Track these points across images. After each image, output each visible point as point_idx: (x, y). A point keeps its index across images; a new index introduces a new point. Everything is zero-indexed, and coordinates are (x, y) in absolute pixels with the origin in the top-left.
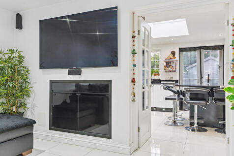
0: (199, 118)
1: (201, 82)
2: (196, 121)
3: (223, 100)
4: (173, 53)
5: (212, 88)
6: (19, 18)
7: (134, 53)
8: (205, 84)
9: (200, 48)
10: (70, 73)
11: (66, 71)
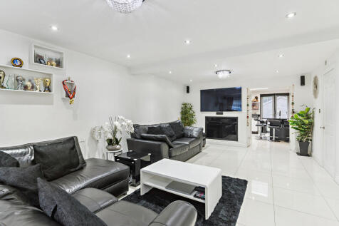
0: (276, 135)
1: (275, 116)
2: (274, 137)
3: (288, 126)
4: (256, 98)
5: (283, 120)
6: (188, 88)
7: (248, 105)
8: (278, 117)
9: (274, 95)
10: (217, 114)
11: (215, 113)
